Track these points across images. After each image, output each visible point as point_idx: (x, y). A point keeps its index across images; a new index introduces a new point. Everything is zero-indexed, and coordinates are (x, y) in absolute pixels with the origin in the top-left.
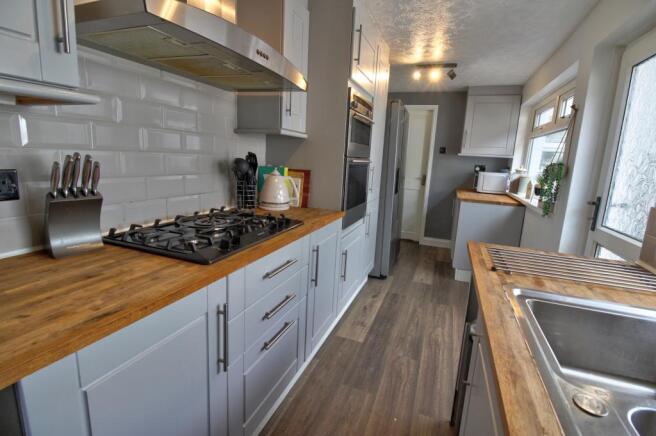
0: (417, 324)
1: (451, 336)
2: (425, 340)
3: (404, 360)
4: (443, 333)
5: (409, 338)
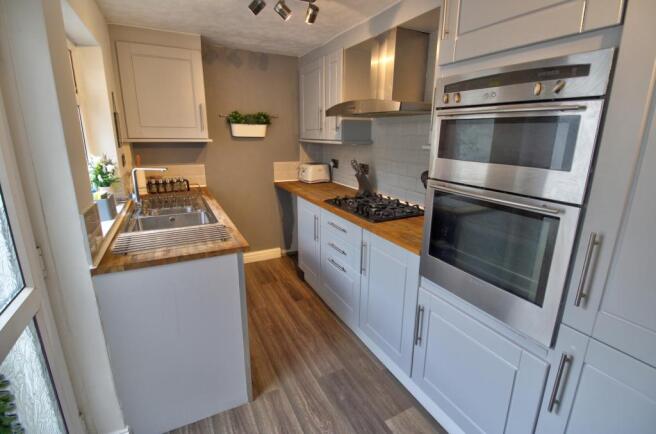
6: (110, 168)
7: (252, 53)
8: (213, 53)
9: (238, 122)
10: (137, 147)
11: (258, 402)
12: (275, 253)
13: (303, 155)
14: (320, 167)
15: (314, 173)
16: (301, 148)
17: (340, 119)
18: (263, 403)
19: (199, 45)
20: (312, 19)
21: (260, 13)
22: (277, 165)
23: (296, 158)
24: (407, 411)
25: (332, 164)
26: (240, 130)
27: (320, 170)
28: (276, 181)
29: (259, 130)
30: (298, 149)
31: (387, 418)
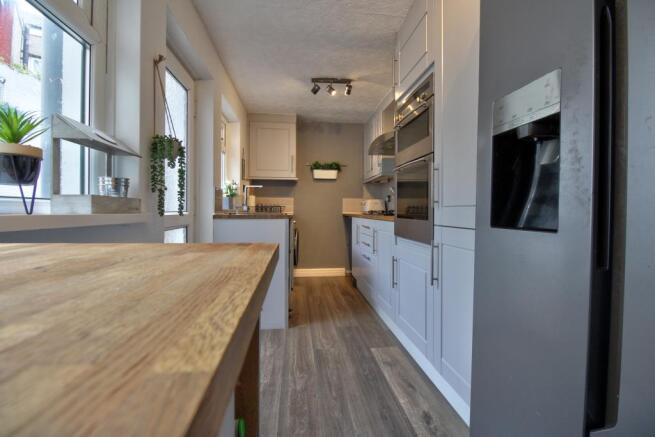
0: (330, 386)
1: (284, 382)
2: (314, 369)
3: (327, 347)
4: (295, 382)
5: (331, 365)
6: (234, 187)
7: (330, 124)
8: (305, 126)
9: (317, 168)
10: (254, 182)
11: (292, 330)
12: (338, 272)
13: (366, 192)
14: (377, 201)
15: (371, 204)
16: (364, 188)
17: (381, 157)
18: (295, 331)
19: (295, 121)
20: (349, 92)
21: (318, 93)
22: (345, 200)
23: (360, 196)
24: (391, 348)
25: (387, 199)
26: (319, 174)
27: (376, 203)
28: (345, 212)
29: (332, 174)
30: (362, 189)
31: (373, 347)
